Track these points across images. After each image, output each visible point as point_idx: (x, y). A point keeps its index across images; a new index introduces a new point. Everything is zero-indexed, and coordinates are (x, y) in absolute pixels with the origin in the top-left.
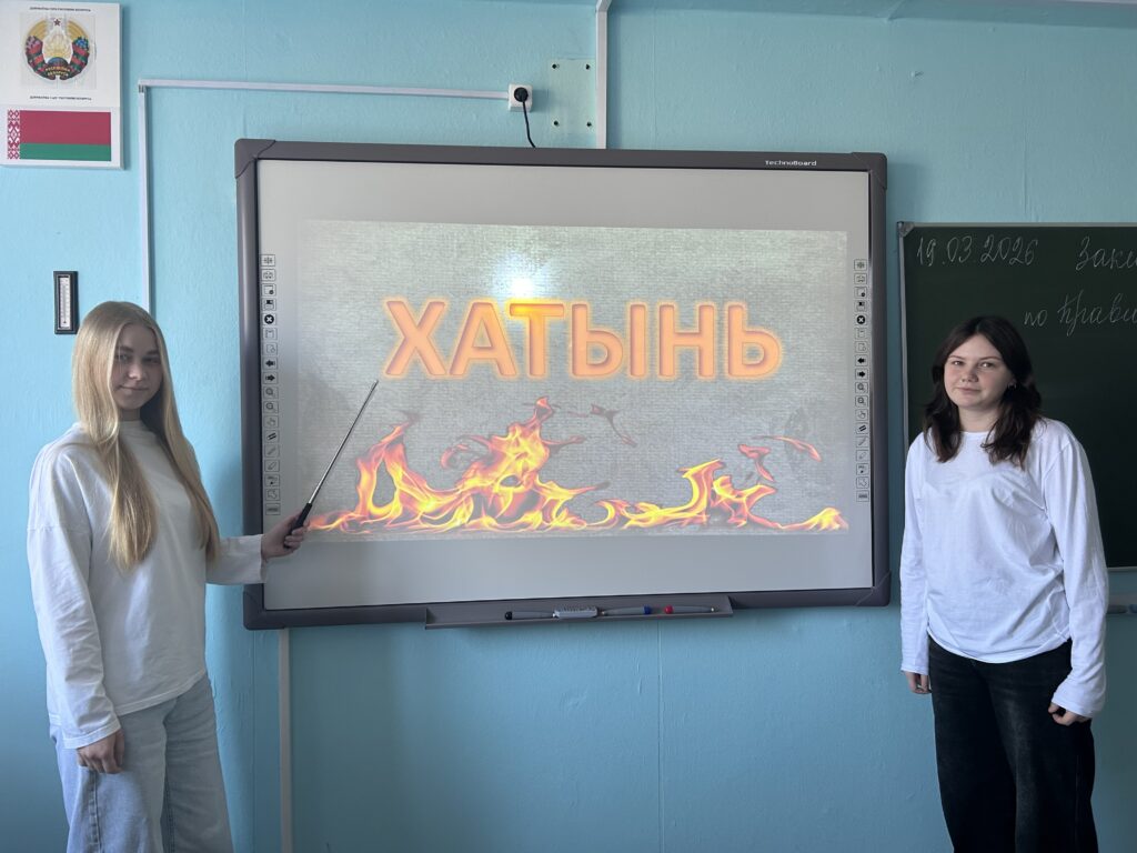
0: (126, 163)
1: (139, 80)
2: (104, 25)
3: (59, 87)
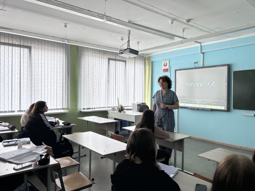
0: (169, 72)
2: (168, 62)
3: (165, 67)
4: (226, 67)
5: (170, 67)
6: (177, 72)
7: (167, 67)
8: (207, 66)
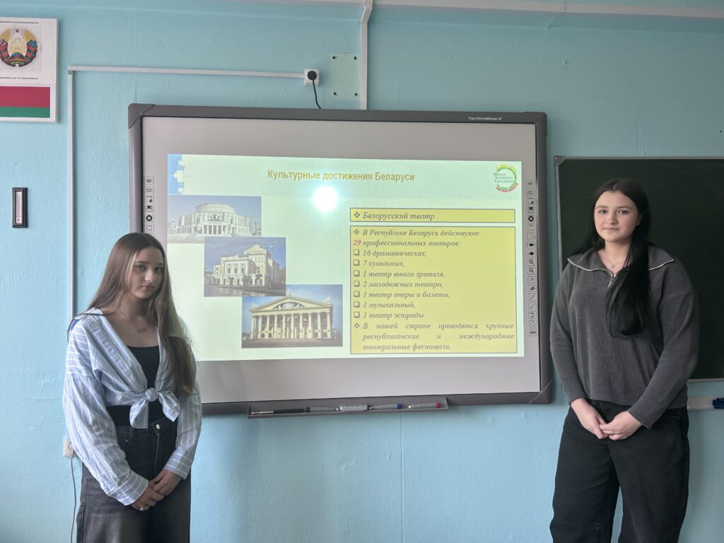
0: (59, 118)
1: (68, 67)
3: (16, 72)
4: (529, 131)
5: (74, 73)
6: (151, 124)
7: (40, 74)
8: (395, 108)
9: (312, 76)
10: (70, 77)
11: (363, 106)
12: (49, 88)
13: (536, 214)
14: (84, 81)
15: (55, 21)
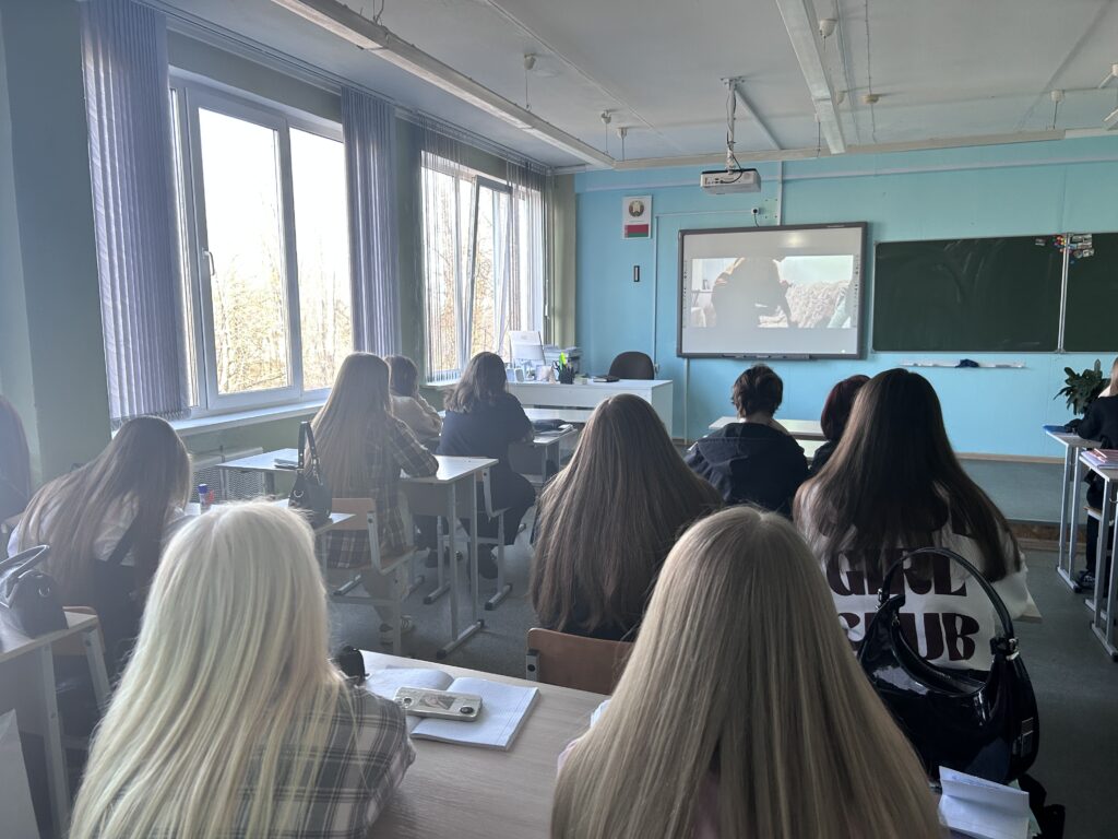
0: (652, 237)
1: (655, 215)
2: (647, 201)
3: (636, 219)
4: (859, 230)
5: (657, 218)
6: (687, 237)
7: (645, 219)
8: (794, 223)
9: (755, 211)
10: (655, 220)
11: (778, 224)
12: (647, 226)
13: (859, 270)
14: (661, 220)
15: (650, 197)
